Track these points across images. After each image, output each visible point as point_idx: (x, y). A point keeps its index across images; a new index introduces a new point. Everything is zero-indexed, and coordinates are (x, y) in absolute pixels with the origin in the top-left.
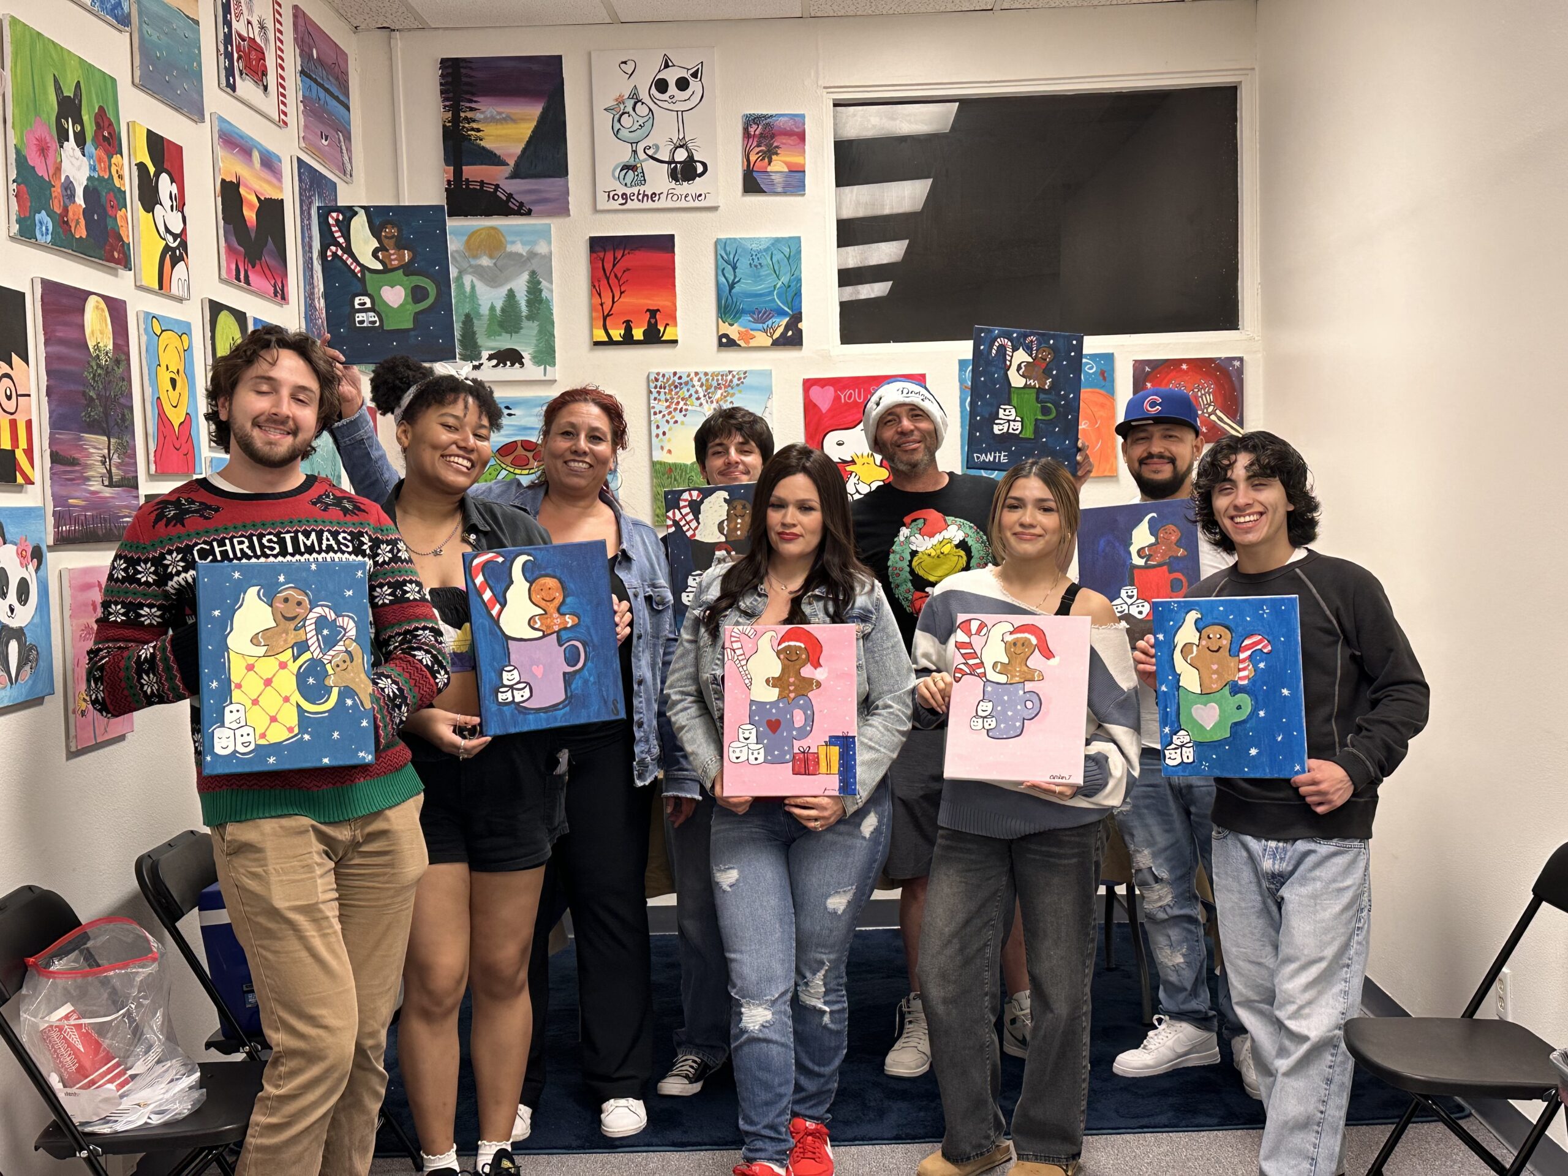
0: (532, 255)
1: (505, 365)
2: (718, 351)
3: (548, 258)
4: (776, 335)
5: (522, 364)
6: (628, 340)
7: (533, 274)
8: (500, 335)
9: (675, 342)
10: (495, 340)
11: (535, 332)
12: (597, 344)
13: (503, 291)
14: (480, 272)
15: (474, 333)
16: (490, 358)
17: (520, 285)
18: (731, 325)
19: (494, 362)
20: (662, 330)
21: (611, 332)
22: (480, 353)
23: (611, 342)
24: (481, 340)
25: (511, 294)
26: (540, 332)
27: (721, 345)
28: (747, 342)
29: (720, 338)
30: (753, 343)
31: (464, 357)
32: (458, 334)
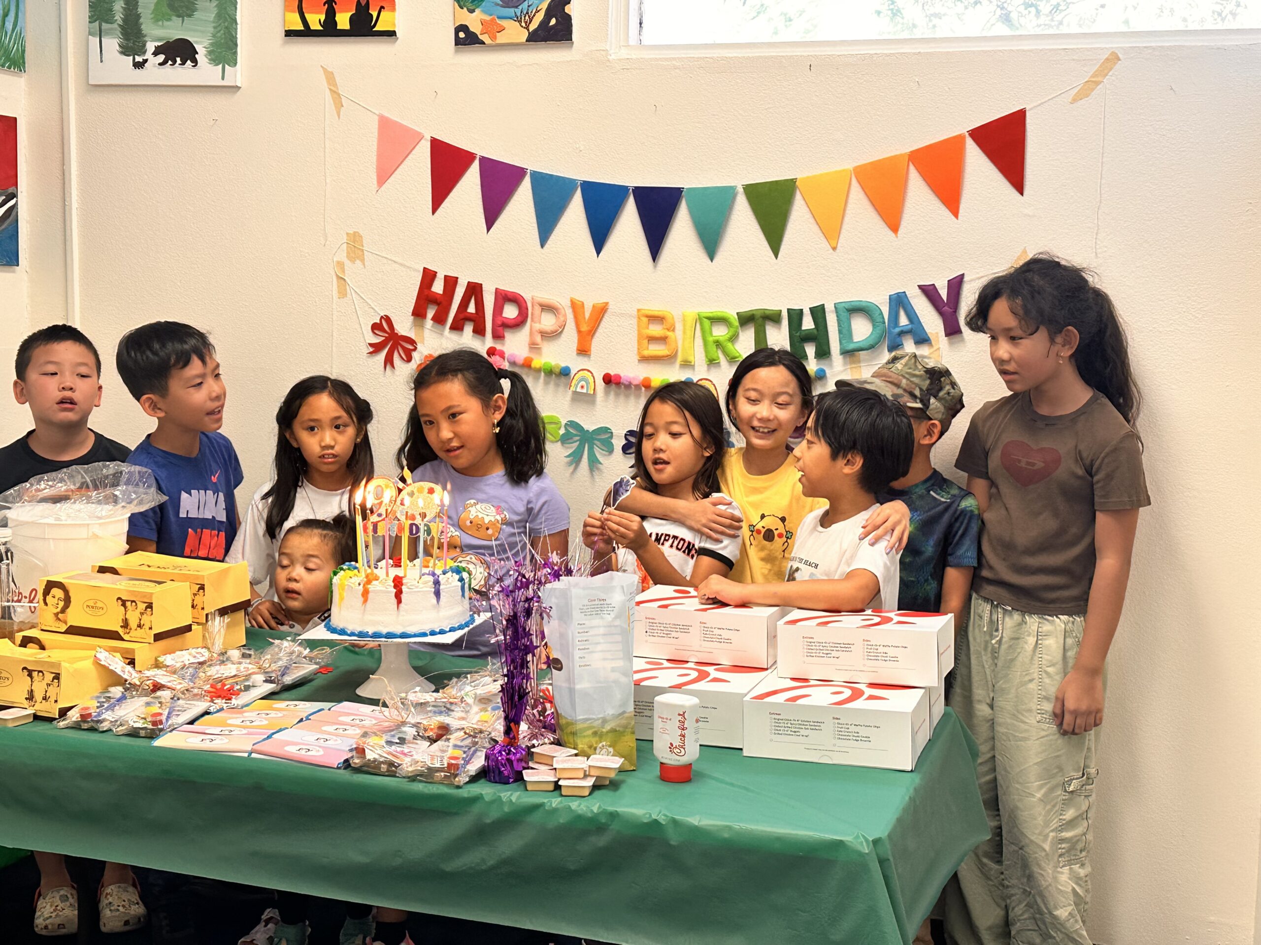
1: (175, 62)
2: (456, 51)
4: (533, 26)
5: (195, 62)
6: (330, 30)
8: (169, 20)
9: (392, 34)
10: (163, 26)
11: (212, 16)
12: (289, 33)
15: (138, 16)
16: (155, 54)
18: (472, 11)
19: (161, 58)
20: (375, 15)
21: (308, 16)
22: (144, 45)
23: (307, 32)
24: (147, 26)
26: (219, 16)
27: (458, 42)
28: (493, 38)
29: (458, 29)
30: (501, 38)
31: (126, 51)
32: (119, 17)
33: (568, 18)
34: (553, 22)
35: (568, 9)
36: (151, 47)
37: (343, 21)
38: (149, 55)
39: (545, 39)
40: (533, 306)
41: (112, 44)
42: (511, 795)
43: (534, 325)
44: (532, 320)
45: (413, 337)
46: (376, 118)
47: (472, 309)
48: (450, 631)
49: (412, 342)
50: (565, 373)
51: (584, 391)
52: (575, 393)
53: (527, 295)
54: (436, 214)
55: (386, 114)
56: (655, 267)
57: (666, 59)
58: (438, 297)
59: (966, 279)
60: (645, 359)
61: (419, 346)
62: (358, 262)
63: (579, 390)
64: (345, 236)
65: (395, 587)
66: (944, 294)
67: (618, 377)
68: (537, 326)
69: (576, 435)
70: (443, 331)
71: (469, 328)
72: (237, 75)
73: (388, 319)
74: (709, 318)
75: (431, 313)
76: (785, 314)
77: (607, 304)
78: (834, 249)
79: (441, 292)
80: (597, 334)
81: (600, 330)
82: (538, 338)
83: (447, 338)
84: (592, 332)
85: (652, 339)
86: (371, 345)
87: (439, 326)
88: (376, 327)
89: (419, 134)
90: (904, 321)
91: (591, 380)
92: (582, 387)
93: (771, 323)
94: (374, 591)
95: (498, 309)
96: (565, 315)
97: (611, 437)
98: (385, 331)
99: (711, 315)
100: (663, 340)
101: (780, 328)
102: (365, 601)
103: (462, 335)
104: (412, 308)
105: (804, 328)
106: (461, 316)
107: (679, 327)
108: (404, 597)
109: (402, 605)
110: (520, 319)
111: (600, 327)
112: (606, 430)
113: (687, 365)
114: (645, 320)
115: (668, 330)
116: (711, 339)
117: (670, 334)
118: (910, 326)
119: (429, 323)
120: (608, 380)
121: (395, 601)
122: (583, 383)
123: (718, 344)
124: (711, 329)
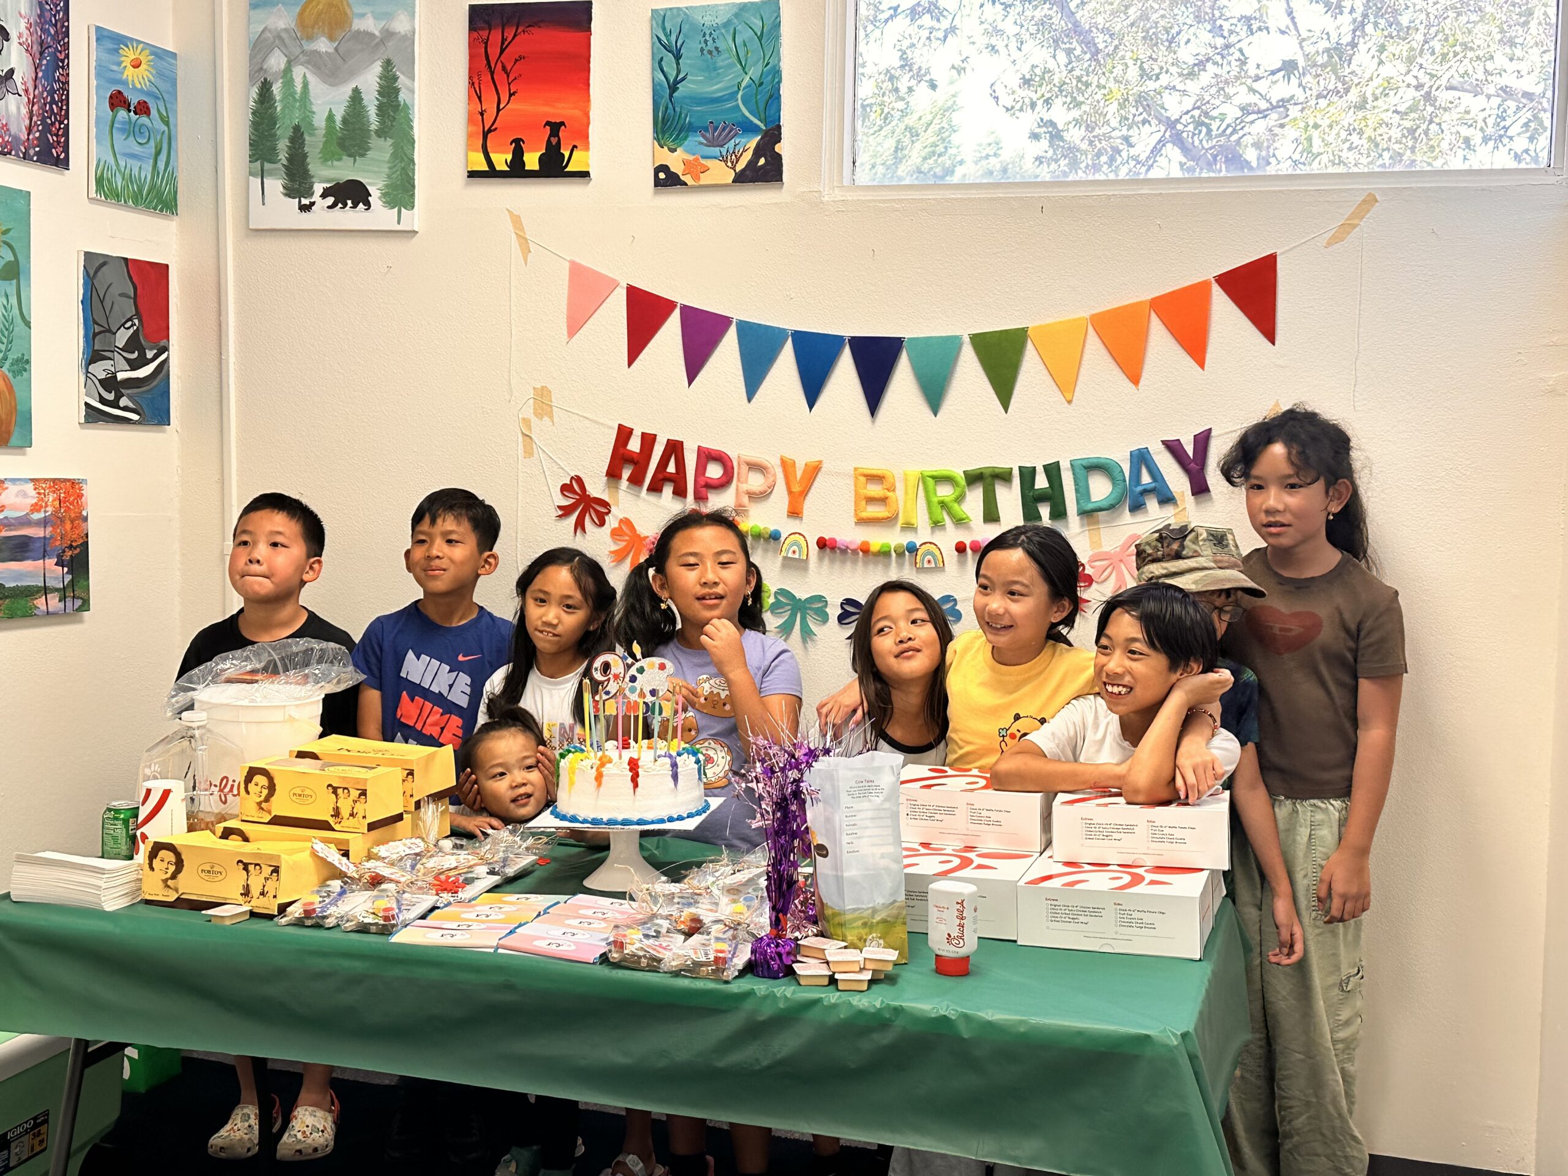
0: (388, 34)
1: (345, 205)
2: (656, 193)
3: (409, 40)
4: (741, 166)
5: (368, 205)
6: (517, 170)
7: (388, 64)
8: (340, 159)
9: (585, 175)
10: (332, 166)
11: (387, 156)
12: (472, 174)
13: (347, 90)
14: (315, 61)
15: (305, 156)
16: (324, 196)
17: (369, 81)
18: (673, 150)
19: (330, 200)
20: (567, 154)
21: (493, 156)
22: (312, 187)
23: (492, 173)
24: (314, 167)
25: (356, 96)
26: (395, 156)
27: (658, 183)
28: (696, 178)
29: (659, 169)
30: (705, 179)
31: (290, 193)
32: (283, 157)
33: (779, 157)
34: (762, 161)
35: (777, 148)
36: (318, 188)
37: (532, 160)
38: (316, 197)
39: (753, 180)
40: (739, 465)
41: (275, 185)
42: (784, 990)
43: (740, 485)
44: (739, 480)
45: (607, 499)
46: (567, 265)
47: (671, 468)
48: (688, 817)
49: (605, 504)
50: (775, 537)
51: (797, 556)
52: (785, 558)
53: (732, 453)
54: (632, 367)
55: (578, 260)
56: (873, 422)
57: (884, 201)
58: (635, 456)
59: (1213, 433)
60: (862, 522)
61: (613, 509)
62: (546, 418)
63: (790, 555)
64: (532, 391)
65: (631, 770)
66: (1190, 450)
67: (833, 540)
68: (744, 487)
69: (788, 605)
70: (640, 492)
71: (668, 490)
72: (413, 219)
73: (579, 480)
74: (933, 477)
75: (626, 473)
76: (1016, 473)
77: (820, 462)
78: (1070, 402)
79: (638, 451)
80: (810, 495)
81: (813, 490)
82: (745, 500)
83: (645, 500)
84: (804, 493)
85: (871, 500)
86: (560, 507)
87: (637, 488)
88: (565, 489)
89: (614, 280)
90: (1146, 479)
91: (804, 544)
92: (794, 552)
93: (1001, 482)
94: (608, 775)
95: (701, 469)
96: (775, 475)
97: (826, 606)
98: (575, 492)
99: (935, 474)
100: (883, 500)
101: (1010, 488)
102: (599, 785)
103: (660, 497)
104: (606, 468)
105: (1036, 487)
106: (661, 476)
107: (900, 486)
108: (640, 780)
109: (638, 790)
110: (724, 479)
111: (813, 488)
112: (820, 598)
113: (909, 527)
114: (863, 479)
115: (888, 490)
116: (935, 500)
117: (889, 494)
118: (1153, 485)
119: (624, 483)
120: (822, 544)
121: (631, 785)
122: (795, 548)
123: (943, 505)
124: (935, 490)
